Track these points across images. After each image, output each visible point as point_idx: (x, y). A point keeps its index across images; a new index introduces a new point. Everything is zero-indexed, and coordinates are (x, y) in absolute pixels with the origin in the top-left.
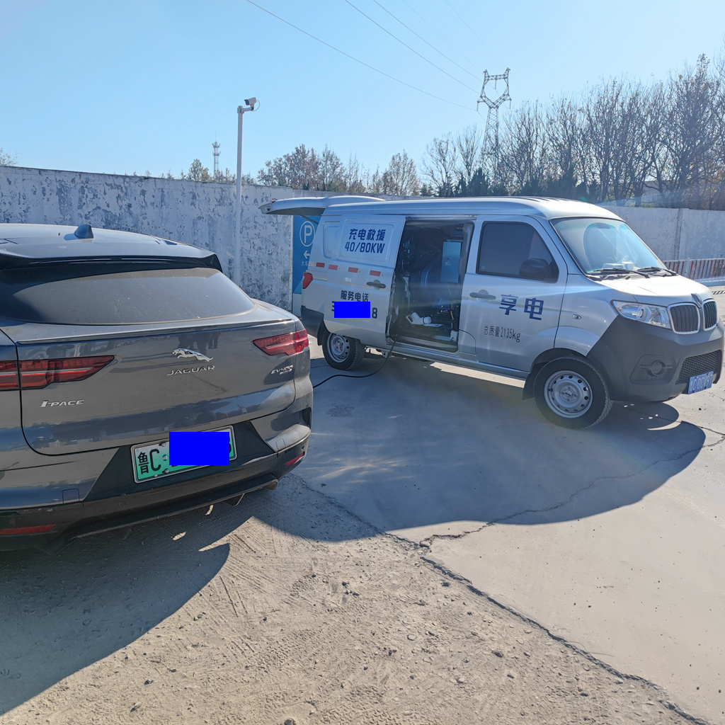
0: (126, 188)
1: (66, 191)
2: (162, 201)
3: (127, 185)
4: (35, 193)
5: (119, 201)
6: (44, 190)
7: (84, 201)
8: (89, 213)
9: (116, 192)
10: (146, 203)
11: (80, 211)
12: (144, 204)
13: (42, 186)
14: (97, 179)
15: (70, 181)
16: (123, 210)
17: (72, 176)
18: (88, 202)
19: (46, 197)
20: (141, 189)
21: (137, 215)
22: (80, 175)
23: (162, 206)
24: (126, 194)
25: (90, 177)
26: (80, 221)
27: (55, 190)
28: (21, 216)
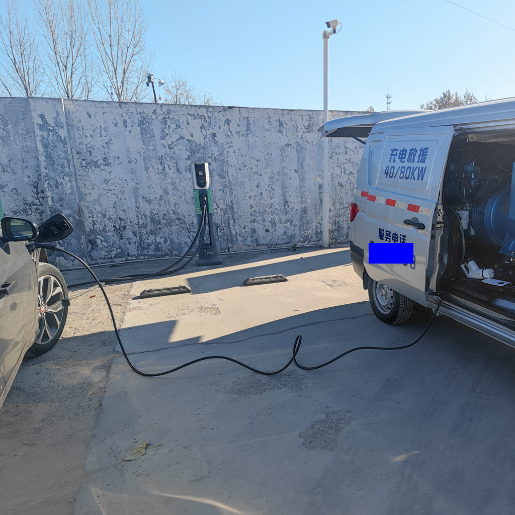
0: (209, 118)
1: (148, 122)
2: (248, 130)
3: (210, 115)
4: (116, 126)
5: (203, 131)
6: (125, 122)
7: (167, 131)
8: (173, 143)
9: (199, 122)
10: (231, 132)
11: (163, 142)
12: (229, 133)
13: (124, 118)
14: (179, 109)
15: (151, 112)
16: (207, 140)
18: (171, 133)
19: (128, 129)
20: (224, 119)
21: (223, 144)
22: (161, 107)
23: (248, 134)
24: (210, 124)
25: (172, 108)
26: (164, 151)
27: (137, 122)
28: (104, 148)
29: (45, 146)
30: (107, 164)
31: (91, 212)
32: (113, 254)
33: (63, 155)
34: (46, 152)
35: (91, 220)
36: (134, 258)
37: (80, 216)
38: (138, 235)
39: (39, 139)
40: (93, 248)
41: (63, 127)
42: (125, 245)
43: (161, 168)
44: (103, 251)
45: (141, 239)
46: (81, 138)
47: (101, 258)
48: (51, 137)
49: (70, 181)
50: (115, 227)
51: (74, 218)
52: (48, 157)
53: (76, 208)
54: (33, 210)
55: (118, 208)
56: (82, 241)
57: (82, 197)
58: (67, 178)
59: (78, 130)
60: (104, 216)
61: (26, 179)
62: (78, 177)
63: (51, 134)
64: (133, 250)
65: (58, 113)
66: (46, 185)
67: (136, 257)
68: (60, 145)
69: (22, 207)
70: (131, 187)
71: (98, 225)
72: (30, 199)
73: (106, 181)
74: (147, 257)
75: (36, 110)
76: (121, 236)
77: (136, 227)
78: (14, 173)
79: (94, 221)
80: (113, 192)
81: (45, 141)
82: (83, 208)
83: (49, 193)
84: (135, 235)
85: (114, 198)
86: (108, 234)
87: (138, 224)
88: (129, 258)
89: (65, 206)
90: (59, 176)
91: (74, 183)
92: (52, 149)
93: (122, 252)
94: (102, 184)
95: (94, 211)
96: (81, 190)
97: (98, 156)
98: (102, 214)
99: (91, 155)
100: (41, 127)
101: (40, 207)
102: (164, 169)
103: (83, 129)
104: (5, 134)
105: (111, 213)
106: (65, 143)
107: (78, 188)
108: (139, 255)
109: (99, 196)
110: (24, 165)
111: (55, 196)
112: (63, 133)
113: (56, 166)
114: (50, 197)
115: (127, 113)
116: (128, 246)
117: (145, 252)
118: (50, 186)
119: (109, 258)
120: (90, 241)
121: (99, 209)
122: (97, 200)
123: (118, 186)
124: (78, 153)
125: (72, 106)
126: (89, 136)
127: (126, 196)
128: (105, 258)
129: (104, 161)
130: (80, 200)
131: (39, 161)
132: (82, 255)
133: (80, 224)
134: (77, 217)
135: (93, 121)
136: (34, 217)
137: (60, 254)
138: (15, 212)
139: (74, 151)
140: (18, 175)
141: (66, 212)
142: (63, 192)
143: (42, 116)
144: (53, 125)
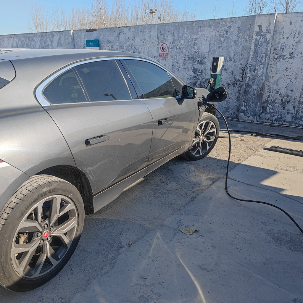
28: (293, 46)
29: (256, 45)
30: (292, 57)
31: (270, 89)
32: (274, 118)
33: (263, 52)
34: (255, 49)
35: (268, 94)
36: (288, 124)
37: (261, 90)
38: (296, 109)
39: (254, 41)
40: (263, 112)
41: (270, 33)
42: (284, 114)
44: (269, 115)
45: (297, 112)
46: (279, 39)
47: (266, 119)
48: (261, 40)
49: (263, 68)
50: (282, 100)
51: (258, 91)
52: (256, 52)
53: (261, 85)
54: (238, 84)
55: (289, 88)
56: (257, 106)
57: (267, 78)
58: (262, 66)
59: (280, 34)
60: (277, 92)
61: (240, 66)
62: (269, 66)
63: (262, 37)
64: (289, 118)
66: (248, 70)
67: (290, 123)
68: (265, 45)
69: (233, 81)
71: (271, 98)
72: (238, 78)
73: (287, 69)
74: (297, 125)
75: (258, 21)
76: (284, 107)
77: (297, 103)
78: (235, 62)
79: (269, 95)
80: (289, 77)
81: (257, 42)
82: (266, 86)
83: (248, 75)
84: (294, 108)
85: (288, 81)
86: (276, 105)
87: (299, 101)
88: (284, 123)
89: (255, 84)
90: (257, 64)
91: (265, 69)
92: (259, 47)
93: (281, 118)
94: (283, 71)
95: (272, 89)
96: (269, 74)
97: (287, 52)
98: (276, 91)
99: (282, 51)
100: (257, 34)
101: (242, 83)
103: (283, 33)
104: (237, 39)
105: (283, 91)
106: (268, 43)
107: (267, 73)
108: (292, 123)
109: (279, 79)
110: (241, 57)
111: (251, 77)
112: (269, 37)
113: (258, 58)
114: (248, 77)
116: (286, 115)
117: (297, 121)
118: (251, 70)
119: (271, 120)
120: (263, 107)
121: (275, 87)
122: (276, 82)
123: (294, 73)
124: (274, 50)
125: (281, 18)
126: (285, 38)
127: (298, 80)
128: (268, 120)
129: (290, 55)
130: (265, 81)
131: (250, 55)
132: (255, 115)
133: (260, 96)
134: (260, 92)
135: (292, 27)
136: (237, 88)
137: (243, 111)
138: (228, 84)
139: (273, 49)
140: (236, 63)
141: (254, 87)
142: (257, 74)
143: (260, 27)
144: (265, 31)
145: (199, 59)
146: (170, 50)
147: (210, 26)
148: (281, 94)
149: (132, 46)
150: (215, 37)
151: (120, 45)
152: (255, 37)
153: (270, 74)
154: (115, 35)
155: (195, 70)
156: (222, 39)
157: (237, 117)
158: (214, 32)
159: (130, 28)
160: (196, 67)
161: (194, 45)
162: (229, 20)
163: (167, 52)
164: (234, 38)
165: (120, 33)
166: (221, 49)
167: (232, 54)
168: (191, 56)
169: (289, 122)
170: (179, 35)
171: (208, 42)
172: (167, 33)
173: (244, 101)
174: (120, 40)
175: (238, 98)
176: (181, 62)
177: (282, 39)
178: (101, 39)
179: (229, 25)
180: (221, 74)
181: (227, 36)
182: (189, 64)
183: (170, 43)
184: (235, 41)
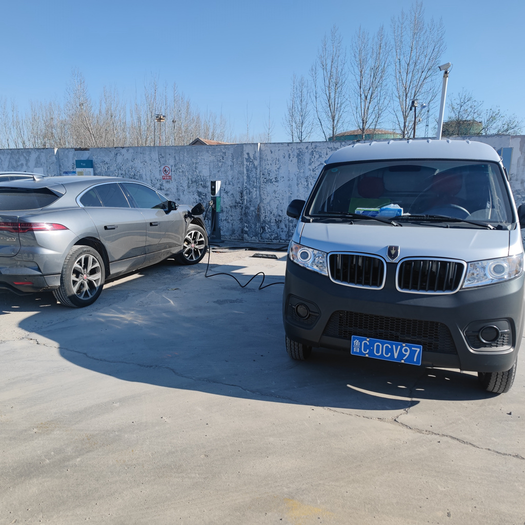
1: (302, 155)
4: (284, 158)
6: (289, 155)
7: (313, 160)
8: (315, 167)
11: (310, 167)
13: (289, 153)
15: (305, 148)
17: (306, 145)
18: (315, 161)
19: (290, 160)
22: (312, 144)
25: (318, 144)
26: (309, 173)
27: (296, 154)
28: (276, 171)
29: (247, 170)
30: (277, 181)
31: (265, 210)
32: (273, 237)
33: (254, 176)
34: (247, 174)
35: (264, 214)
36: (284, 241)
37: (258, 212)
38: (287, 227)
39: (245, 166)
40: (263, 232)
41: (257, 160)
42: (280, 232)
43: (306, 184)
44: (268, 235)
45: (289, 229)
46: (265, 165)
48: (250, 166)
49: (256, 191)
50: (276, 220)
51: (255, 212)
52: (248, 177)
53: (257, 207)
54: (239, 206)
55: (279, 208)
56: (258, 227)
57: (261, 200)
58: (255, 189)
59: (265, 161)
60: (271, 213)
61: (238, 189)
62: (261, 189)
63: (251, 163)
65: (255, 152)
66: (245, 193)
68: (254, 170)
69: (234, 204)
70: (287, 196)
71: (267, 218)
72: (238, 200)
73: (275, 192)
75: (247, 150)
76: (278, 226)
77: (287, 221)
80: (277, 198)
81: (248, 168)
82: (261, 207)
83: (245, 197)
85: (277, 202)
86: (272, 224)
87: (289, 220)
88: (281, 241)
89: (252, 205)
90: (251, 187)
91: (258, 192)
92: (250, 172)
93: (278, 237)
94: (272, 193)
95: (266, 209)
97: (272, 176)
99: (269, 176)
100: (247, 159)
101: (242, 205)
102: (308, 185)
103: (267, 160)
104: (232, 164)
105: (275, 211)
106: (257, 169)
107: (260, 195)
108: (287, 240)
109: (270, 200)
110: (238, 181)
111: (248, 199)
112: (256, 163)
113: (251, 182)
114: (246, 200)
115: (291, 149)
116: (281, 233)
118: (247, 193)
119: (270, 239)
120: (262, 227)
121: (269, 209)
122: (269, 203)
123: (281, 195)
124: (263, 174)
126: (269, 164)
127: (284, 201)
128: (268, 239)
129: (275, 179)
130: (260, 202)
131: (244, 179)
132: (256, 235)
133: (258, 216)
134: (257, 212)
135: (273, 155)
136: (239, 210)
137: (246, 233)
138: (231, 207)
139: (261, 174)
140: (235, 187)
141: (252, 209)
142: (252, 197)
143: (248, 154)
144: (252, 158)
145: (202, 183)
146: (173, 173)
147: (208, 152)
148: (274, 215)
149: (132, 168)
150: (213, 162)
151: (118, 167)
152: (245, 163)
153: (263, 197)
154: (111, 155)
155: (200, 194)
156: (220, 164)
157: (243, 239)
158: (212, 157)
159: (128, 148)
160: (200, 190)
161: (196, 168)
162: (223, 146)
163: (170, 175)
164: (230, 163)
165: (117, 154)
166: (220, 173)
167: (230, 178)
168: (194, 180)
169: (284, 240)
170: (180, 158)
171: (208, 167)
172: (168, 156)
173: (246, 223)
174: (118, 161)
175: (241, 220)
176: (185, 185)
177: (267, 165)
178: (94, 159)
179: (224, 151)
180: (220, 197)
181: (223, 161)
182: (193, 187)
183: (172, 166)
184: (231, 166)
